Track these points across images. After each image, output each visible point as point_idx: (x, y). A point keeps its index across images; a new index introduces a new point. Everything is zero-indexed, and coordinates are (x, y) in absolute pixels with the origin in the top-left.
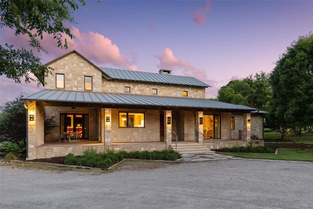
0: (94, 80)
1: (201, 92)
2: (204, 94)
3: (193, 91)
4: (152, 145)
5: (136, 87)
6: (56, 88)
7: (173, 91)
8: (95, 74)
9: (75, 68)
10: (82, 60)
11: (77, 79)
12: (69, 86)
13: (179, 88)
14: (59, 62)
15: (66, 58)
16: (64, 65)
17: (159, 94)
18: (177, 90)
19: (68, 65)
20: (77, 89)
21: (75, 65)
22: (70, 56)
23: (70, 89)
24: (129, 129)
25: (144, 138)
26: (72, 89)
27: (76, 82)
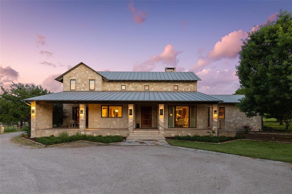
0: (96, 82)
1: (193, 85)
2: (196, 87)
3: (183, 85)
4: (116, 131)
5: (131, 85)
6: (70, 89)
7: (164, 86)
8: (97, 78)
9: (83, 75)
10: (88, 69)
11: (84, 82)
12: (78, 88)
13: (170, 84)
14: (72, 71)
15: (77, 69)
16: (76, 74)
17: (150, 90)
18: (168, 85)
19: (78, 73)
20: (84, 90)
21: (83, 73)
22: (79, 67)
23: (80, 90)
24: (109, 119)
25: (121, 126)
26: (81, 90)
27: (83, 85)
